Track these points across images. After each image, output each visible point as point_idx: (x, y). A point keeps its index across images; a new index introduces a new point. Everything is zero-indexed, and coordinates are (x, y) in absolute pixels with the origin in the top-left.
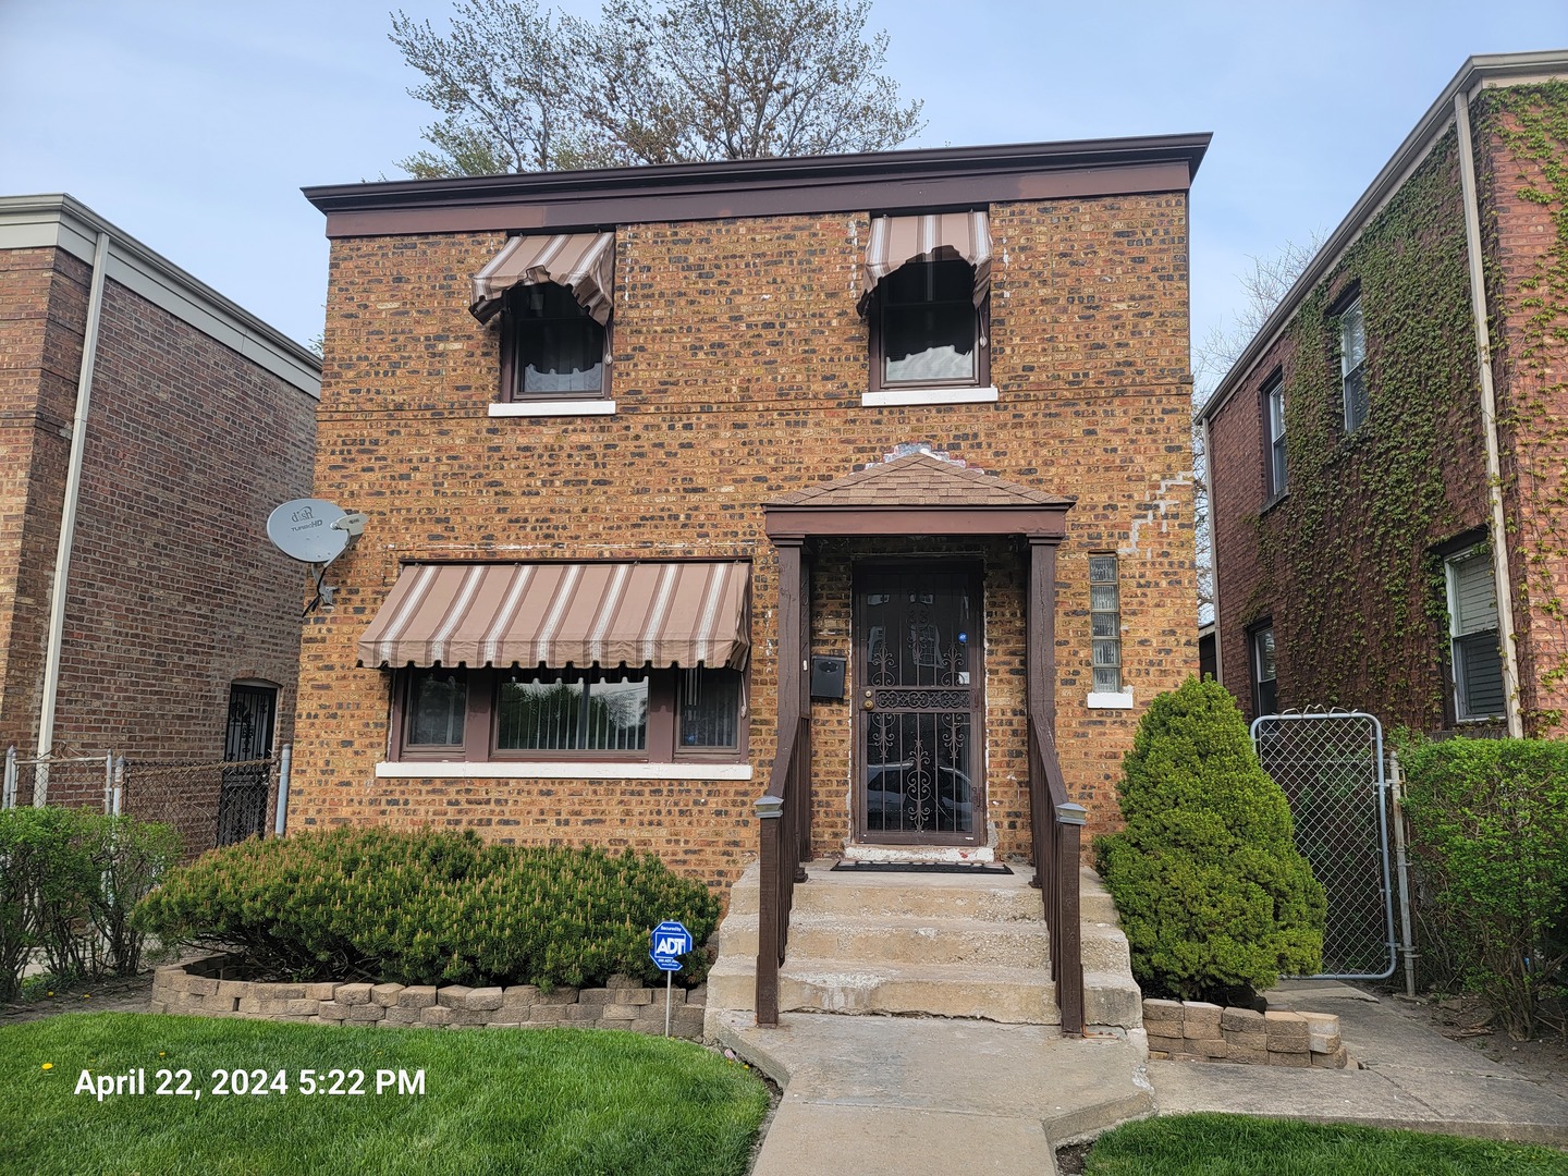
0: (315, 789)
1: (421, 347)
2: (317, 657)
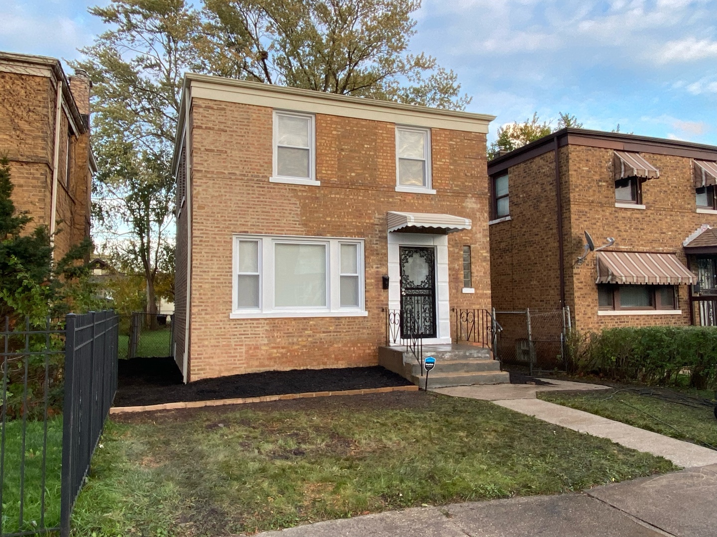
0: (582, 319)
1: (595, 183)
2: (578, 279)
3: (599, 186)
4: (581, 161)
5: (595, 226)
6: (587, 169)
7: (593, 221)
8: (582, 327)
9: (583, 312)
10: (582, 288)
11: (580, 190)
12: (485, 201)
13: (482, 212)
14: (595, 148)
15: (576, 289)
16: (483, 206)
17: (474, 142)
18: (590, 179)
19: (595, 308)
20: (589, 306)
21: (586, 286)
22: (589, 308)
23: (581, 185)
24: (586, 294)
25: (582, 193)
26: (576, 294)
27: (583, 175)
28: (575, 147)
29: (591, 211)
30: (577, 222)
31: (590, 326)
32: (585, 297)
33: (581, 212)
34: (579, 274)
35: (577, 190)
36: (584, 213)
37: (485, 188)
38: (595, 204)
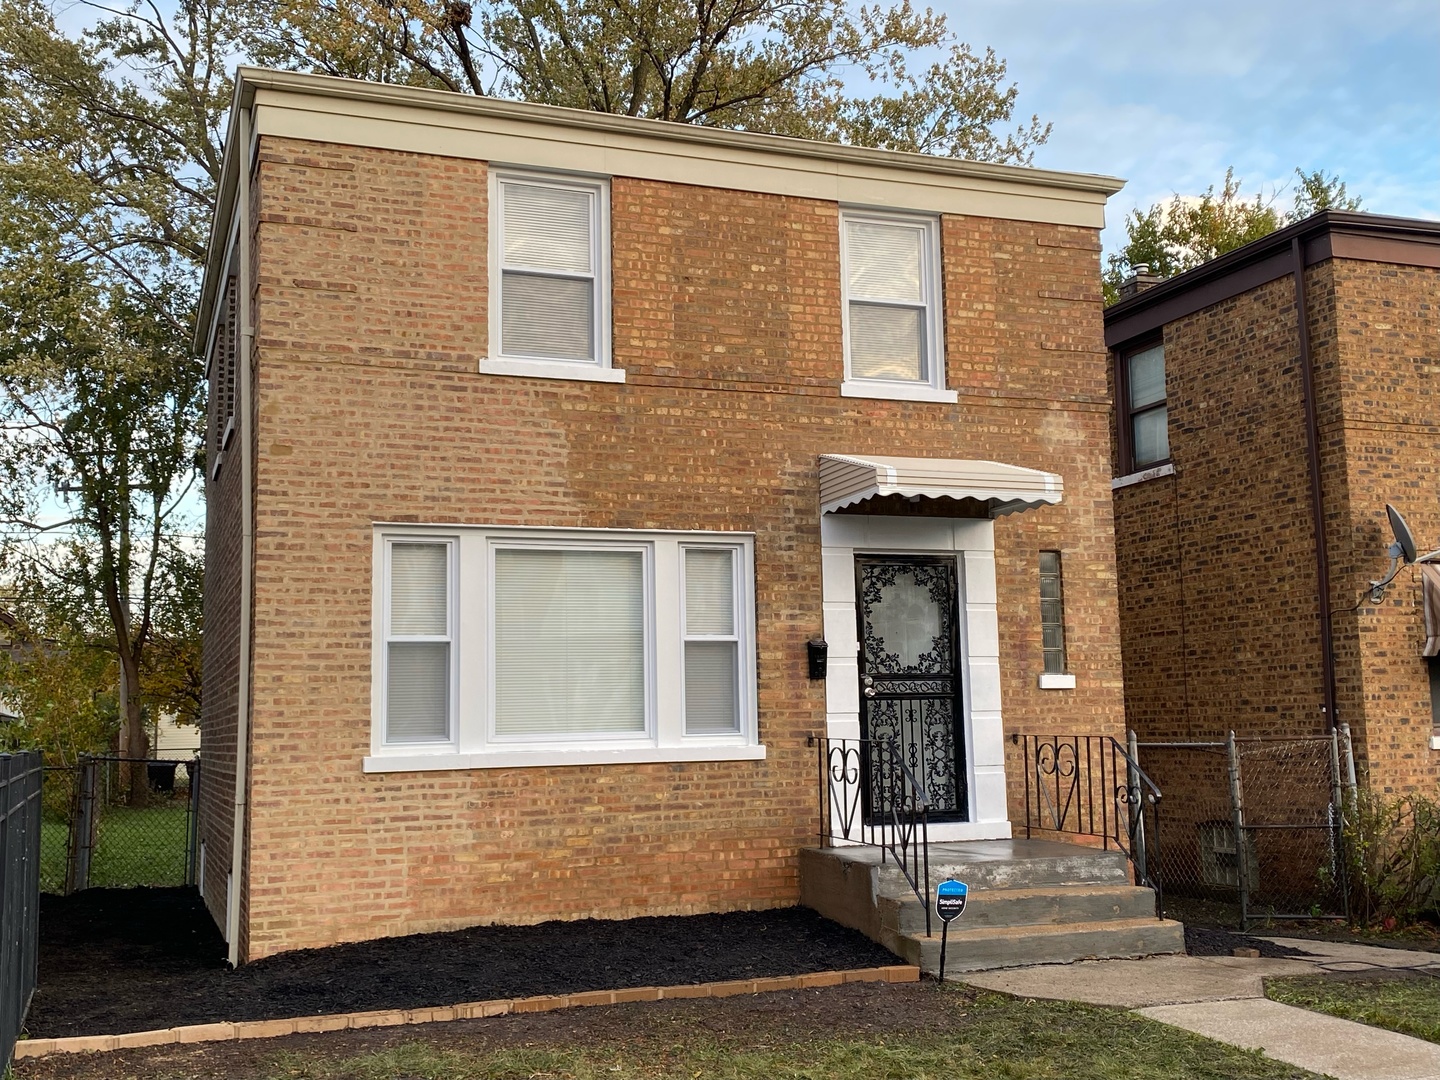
0: (1387, 762)
1: (1412, 369)
2: (1373, 645)
3: (1422, 376)
4: (1369, 306)
5: (1415, 492)
6: (1388, 327)
7: (1411, 477)
8: (1388, 783)
9: (1389, 739)
10: (1383, 671)
11: (1368, 389)
12: (1099, 423)
13: (1091, 453)
14: (1408, 270)
15: (1367, 673)
16: (1093, 435)
17: (1064, 253)
18: (1396, 357)
19: (1422, 728)
20: (1405, 721)
21: (1395, 663)
22: (1407, 728)
23: (1373, 374)
24: (1395, 688)
25: (1375, 397)
26: (1370, 689)
27: (1375, 345)
28: (1351, 265)
29: (1403, 450)
30: (1365, 480)
31: (1411, 780)
32: (1392, 697)
33: (1374, 450)
34: (1375, 629)
35: (1363, 387)
36: (1384, 454)
37: (1099, 383)
38: (1414, 429)
